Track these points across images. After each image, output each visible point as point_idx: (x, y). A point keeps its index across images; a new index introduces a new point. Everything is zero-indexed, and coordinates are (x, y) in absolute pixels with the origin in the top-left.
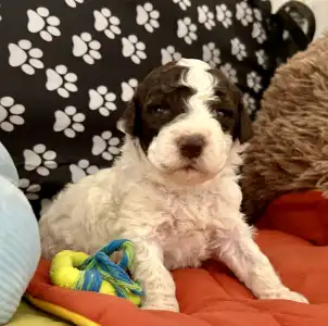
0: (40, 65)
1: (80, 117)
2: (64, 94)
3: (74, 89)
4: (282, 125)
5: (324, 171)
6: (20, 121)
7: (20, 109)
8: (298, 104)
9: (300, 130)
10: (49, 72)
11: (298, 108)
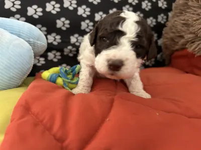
0: (75, 6)
1: (91, 24)
2: (84, 16)
3: (89, 14)
4: (176, 21)
5: (190, 40)
6: (68, 26)
7: (68, 22)
8: (183, 11)
9: (182, 22)
10: (79, 9)
11: (183, 12)
